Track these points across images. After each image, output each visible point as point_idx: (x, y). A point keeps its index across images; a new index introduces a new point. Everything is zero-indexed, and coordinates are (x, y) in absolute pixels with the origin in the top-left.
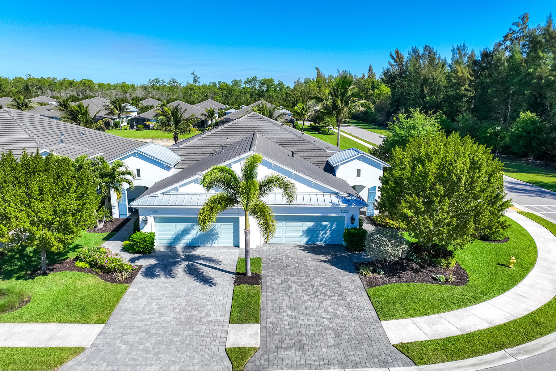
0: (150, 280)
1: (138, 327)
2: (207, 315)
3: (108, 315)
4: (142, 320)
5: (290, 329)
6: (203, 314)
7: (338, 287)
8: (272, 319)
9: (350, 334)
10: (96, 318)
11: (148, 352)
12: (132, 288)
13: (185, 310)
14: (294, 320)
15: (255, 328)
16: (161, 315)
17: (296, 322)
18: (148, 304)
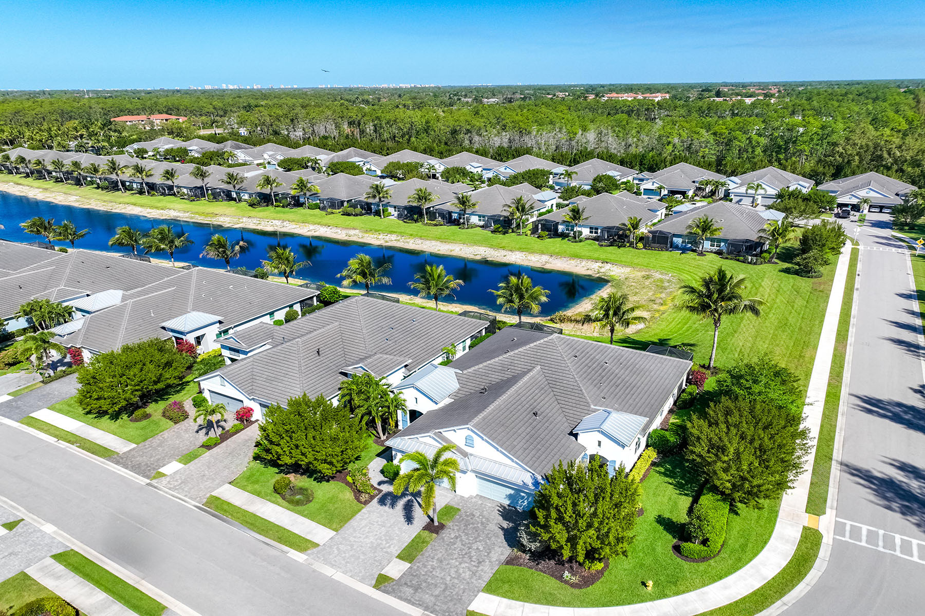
0: (379, 506)
1: (350, 541)
2: (389, 547)
3: (341, 527)
4: (355, 537)
5: (423, 575)
6: (388, 545)
7: (485, 556)
8: (420, 565)
9: (452, 593)
10: (334, 527)
11: (344, 560)
12: (366, 510)
13: (380, 539)
14: (431, 570)
15: (405, 566)
16: (367, 537)
17: (431, 572)
18: (366, 526)
